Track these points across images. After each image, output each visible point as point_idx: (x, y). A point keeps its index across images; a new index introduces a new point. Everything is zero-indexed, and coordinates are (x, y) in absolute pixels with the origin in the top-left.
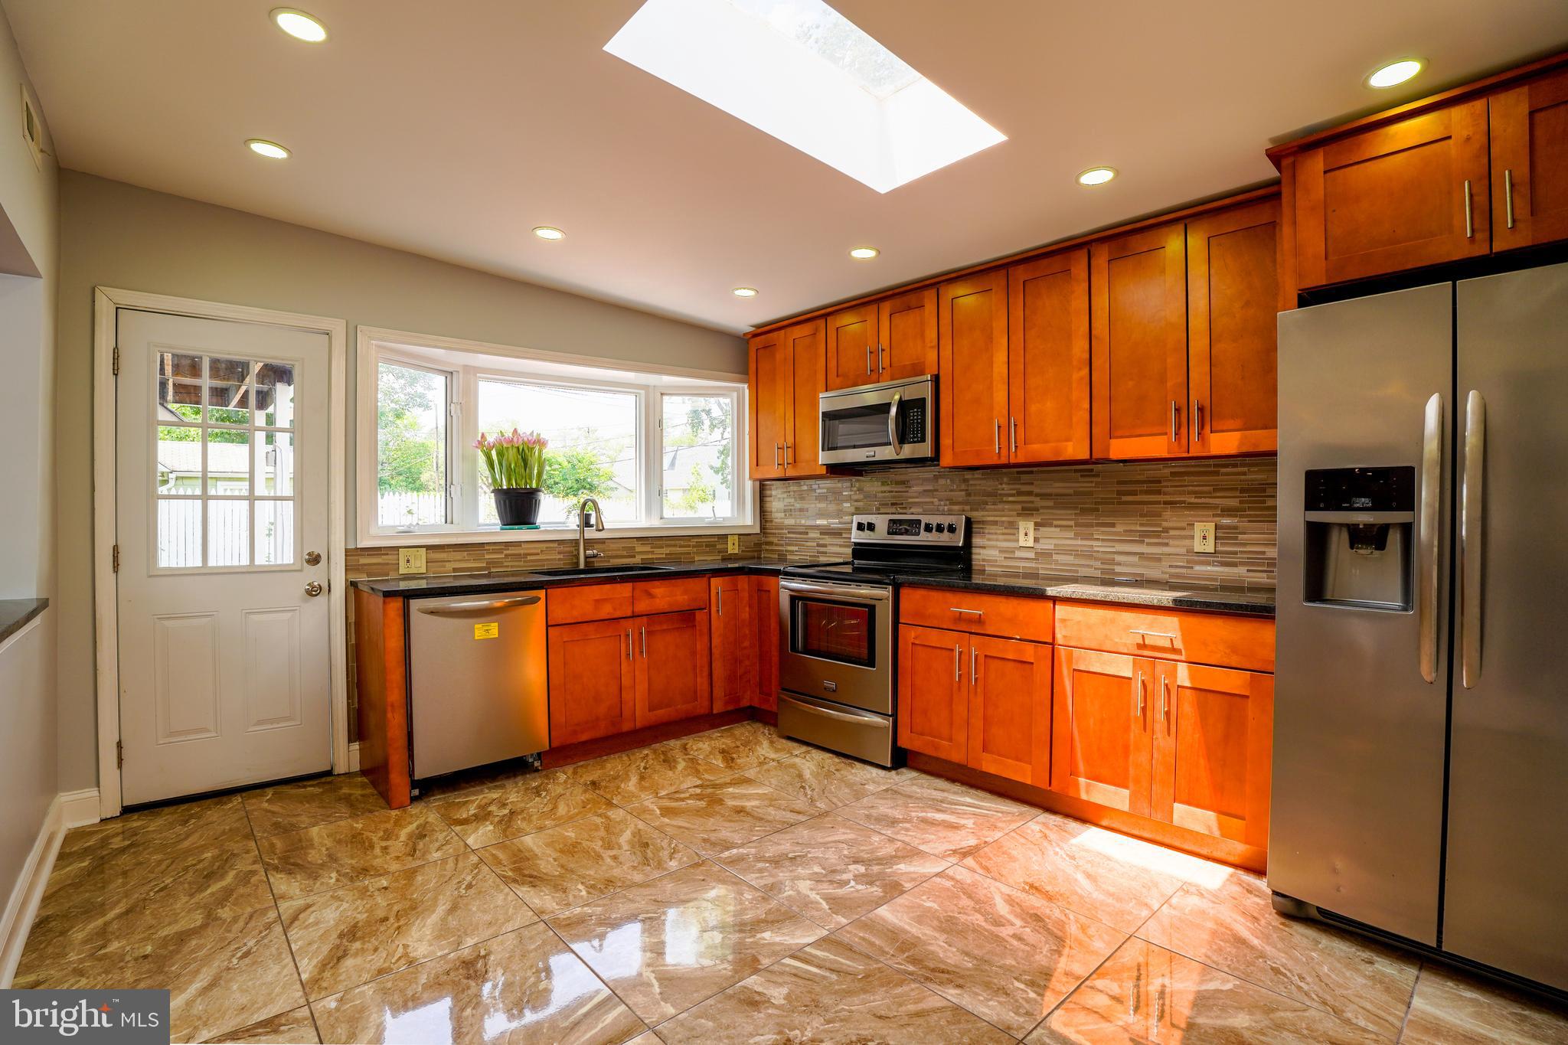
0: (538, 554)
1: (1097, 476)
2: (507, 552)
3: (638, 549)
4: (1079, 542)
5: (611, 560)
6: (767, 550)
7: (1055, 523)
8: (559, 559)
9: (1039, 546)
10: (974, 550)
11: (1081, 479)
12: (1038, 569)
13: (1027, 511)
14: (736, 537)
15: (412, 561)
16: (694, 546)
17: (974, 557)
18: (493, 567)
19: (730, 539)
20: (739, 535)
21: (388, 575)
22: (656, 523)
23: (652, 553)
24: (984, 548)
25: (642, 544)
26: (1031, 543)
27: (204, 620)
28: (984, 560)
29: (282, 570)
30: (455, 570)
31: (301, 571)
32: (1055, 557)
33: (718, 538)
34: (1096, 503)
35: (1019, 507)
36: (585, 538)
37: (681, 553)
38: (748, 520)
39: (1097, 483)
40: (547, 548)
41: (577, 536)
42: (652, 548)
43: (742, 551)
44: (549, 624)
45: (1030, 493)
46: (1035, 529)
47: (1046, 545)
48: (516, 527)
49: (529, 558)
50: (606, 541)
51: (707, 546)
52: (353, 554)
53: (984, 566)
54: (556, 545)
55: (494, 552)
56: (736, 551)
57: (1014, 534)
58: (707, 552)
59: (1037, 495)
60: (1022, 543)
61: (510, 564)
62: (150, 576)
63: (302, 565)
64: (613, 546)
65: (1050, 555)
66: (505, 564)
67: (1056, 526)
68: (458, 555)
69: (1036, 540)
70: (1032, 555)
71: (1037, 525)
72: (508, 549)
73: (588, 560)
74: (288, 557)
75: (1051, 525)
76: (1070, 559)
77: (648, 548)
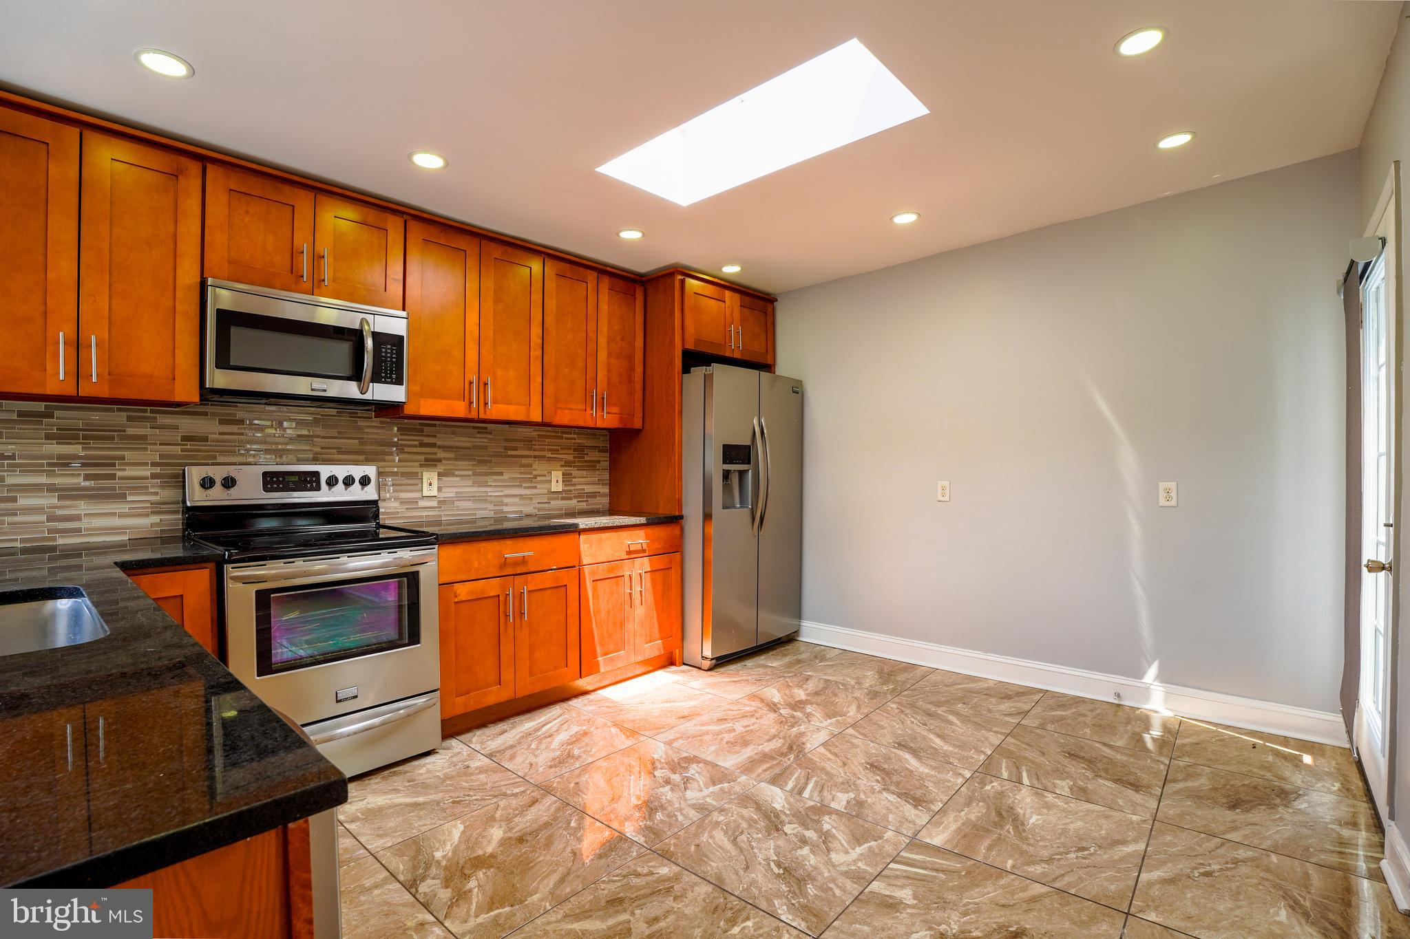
1: (490, 433)
11: (478, 436)
13: (431, 462)
34: (490, 456)
35: (422, 457)
39: (490, 439)
45: (433, 445)
59: (440, 447)
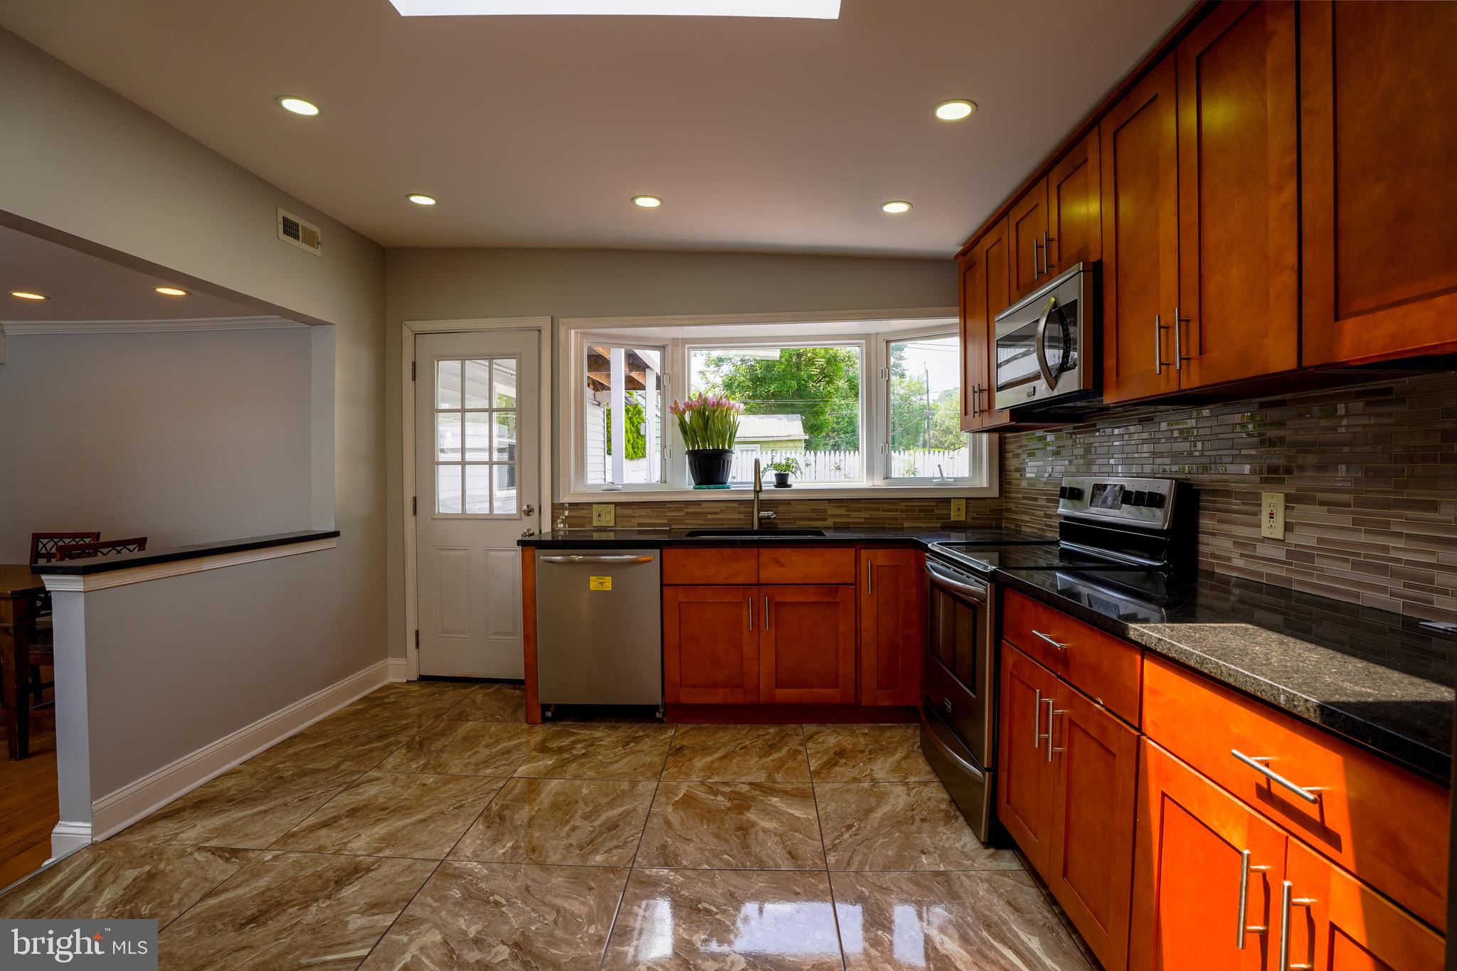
0: (718, 513)
2: (687, 510)
3: (830, 512)
4: (1363, 538)
5: (798, 522)
6: (1007, 518)
7: (1320, 496)
8: (740, 520)
9: (1293, 539)
10: (1203, 538)
12: (1290, 580)
14: (964, 502)
15: (603, 516)
16: (902, 511)
17: (1202, 548)
18: (674, 524)
19: (953, 504)
20: (967, 499)
21: (584, 526)
22: (879, 483)
23: (848, 516)
24: (1214, 534)
25: (834, 507)
26: (1278, 533)
27: (463, 552)
28: (1213, 556)
29: (508, 519)
30: (640, 525)
31: (520, 519)
32: (1319, 563)
33: (937, 502)
36: (760, 499)
37: (886, 519)
38: (983, 481)
40: (727, 507)
41: (751, 496)
42: (846, 511)
43: (973, 519)
44: (666, 581)
46: (1286, 508)
47: (1306, 538)
48: (704, 486)
49: (709, 516)
50: (792, 502)
51: (919, 511)
52: (556, 508)
53: (1213, 564)
54: (736, 505)
55: (675, 510)
56: (963, 518)
57: (1256, 515)
58: (921, 518)
60: (1265, 532)
61: (689, 522)
62: (433, 519)
63: (521, 515)
64: (800, 508)
65: (1310, 558)
66: (686, 521)
67: (1322, 503)
68: (643, 512)
69: (1288, 527)
70: (1280, 554)
71: (1288, 498)
72: (688, 508)
73: (762, 521)
74: (512, 509)
75: (1311, 501)
76: (1345, 570)
77: (842, 512)
